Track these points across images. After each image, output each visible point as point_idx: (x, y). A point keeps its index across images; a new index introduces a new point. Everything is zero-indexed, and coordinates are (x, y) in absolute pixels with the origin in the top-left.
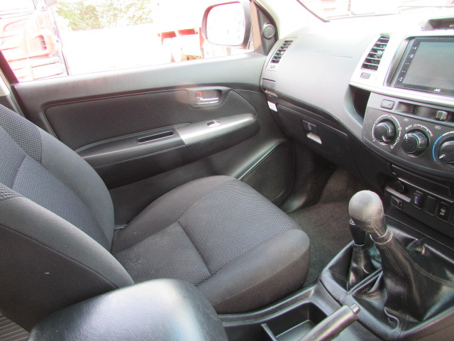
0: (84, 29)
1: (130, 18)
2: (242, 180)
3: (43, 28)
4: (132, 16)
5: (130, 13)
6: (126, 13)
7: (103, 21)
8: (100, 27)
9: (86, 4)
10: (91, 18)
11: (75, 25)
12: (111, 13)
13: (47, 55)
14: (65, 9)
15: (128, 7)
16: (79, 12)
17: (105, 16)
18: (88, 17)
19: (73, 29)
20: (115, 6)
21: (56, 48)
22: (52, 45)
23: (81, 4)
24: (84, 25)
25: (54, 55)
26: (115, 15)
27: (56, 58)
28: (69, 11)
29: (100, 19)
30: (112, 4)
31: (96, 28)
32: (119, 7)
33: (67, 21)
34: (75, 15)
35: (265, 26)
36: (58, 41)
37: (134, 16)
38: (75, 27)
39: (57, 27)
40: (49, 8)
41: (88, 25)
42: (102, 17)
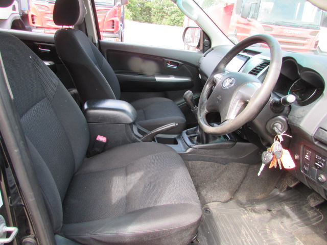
0: (140, 21)
1: (171, 20)
2: (179, 107)
3: (116, 17)
4: (173, 19)
5: (173, 17)
6: (170, 16)
7: (154, 18)
8: (150, 22)
9: (147, 5)
10: (147, 15)
11: (135, 17)
12: (160, 14)
13: (113, 32)
14: (133, 6)
15: (172, 13)
16: (140, 9)
17: (156, 15)
18: (144, 14)
19: (134, 20)
20: (164, 10)
21: (119, 29)
22: (118, 27)
23: (143, 4)
24: (141, 18)
25: (116, 33)
26: (162, 16)
27: (117, 35)
28: (134, 7)
29: (152, 17)
30: (162, 9)
31: (147, 22)
32: (166, 12)
33: (131, 13)
34: (137, 10)
35: (205, 40)
36: (121, 25)
37: (175, 19)
38: (135, 18)
39: (123, 17)
40: (122, 6)
41: (143, 18)
42: (154, 16)
